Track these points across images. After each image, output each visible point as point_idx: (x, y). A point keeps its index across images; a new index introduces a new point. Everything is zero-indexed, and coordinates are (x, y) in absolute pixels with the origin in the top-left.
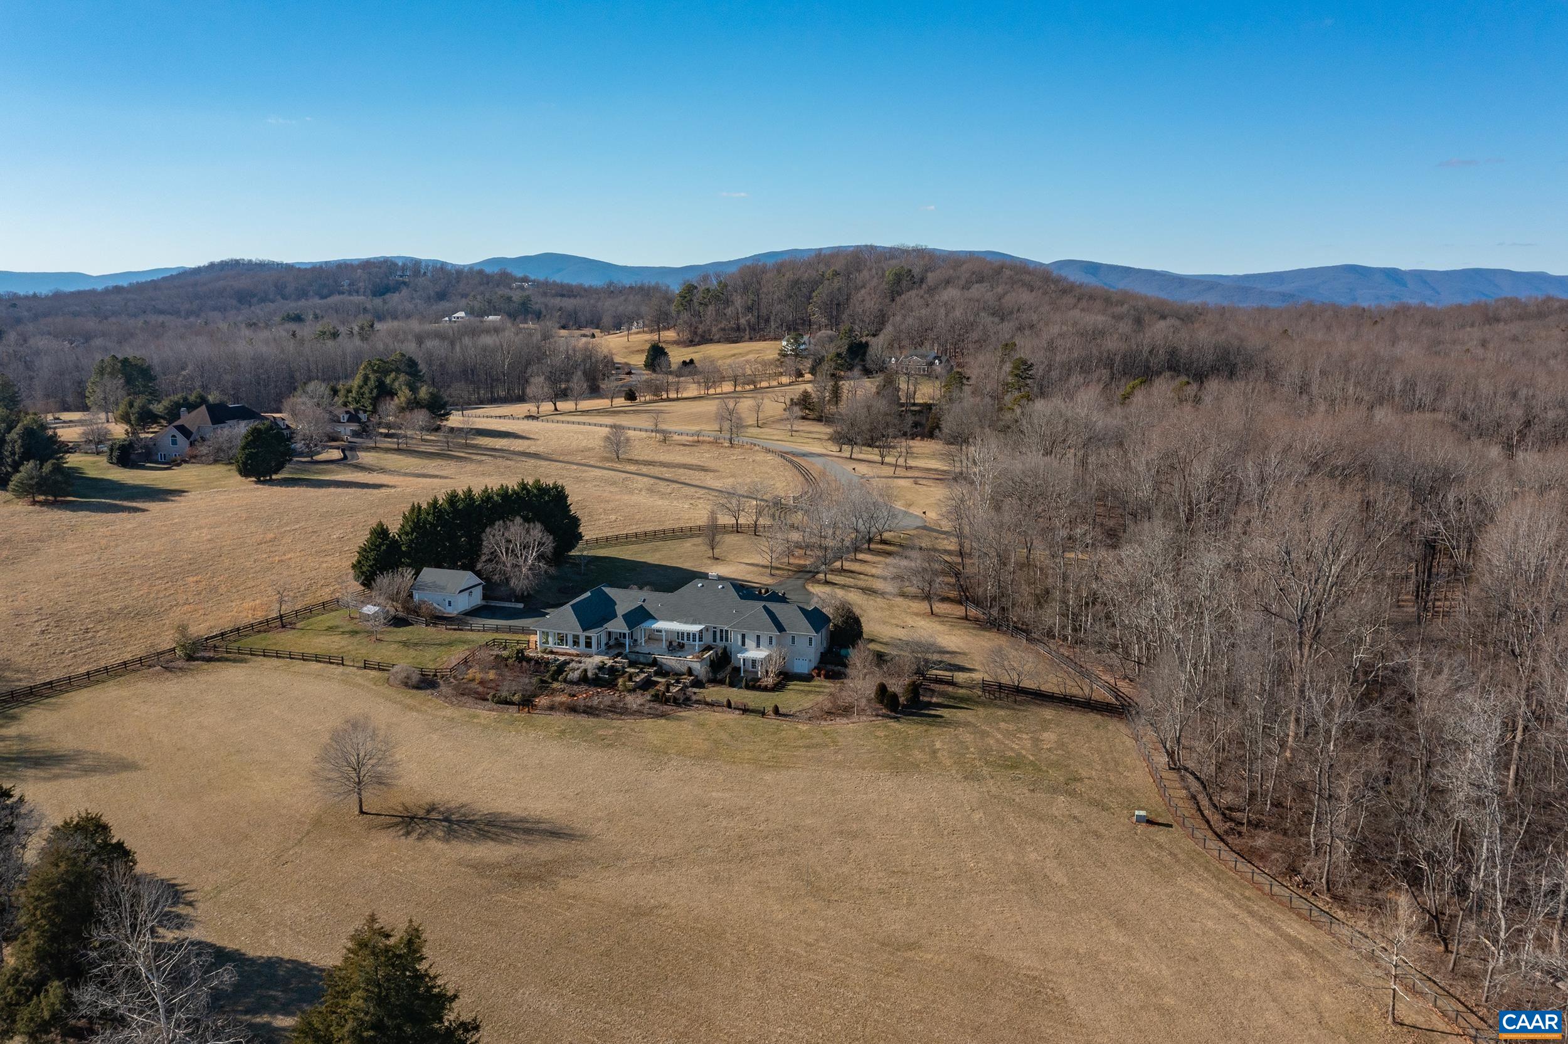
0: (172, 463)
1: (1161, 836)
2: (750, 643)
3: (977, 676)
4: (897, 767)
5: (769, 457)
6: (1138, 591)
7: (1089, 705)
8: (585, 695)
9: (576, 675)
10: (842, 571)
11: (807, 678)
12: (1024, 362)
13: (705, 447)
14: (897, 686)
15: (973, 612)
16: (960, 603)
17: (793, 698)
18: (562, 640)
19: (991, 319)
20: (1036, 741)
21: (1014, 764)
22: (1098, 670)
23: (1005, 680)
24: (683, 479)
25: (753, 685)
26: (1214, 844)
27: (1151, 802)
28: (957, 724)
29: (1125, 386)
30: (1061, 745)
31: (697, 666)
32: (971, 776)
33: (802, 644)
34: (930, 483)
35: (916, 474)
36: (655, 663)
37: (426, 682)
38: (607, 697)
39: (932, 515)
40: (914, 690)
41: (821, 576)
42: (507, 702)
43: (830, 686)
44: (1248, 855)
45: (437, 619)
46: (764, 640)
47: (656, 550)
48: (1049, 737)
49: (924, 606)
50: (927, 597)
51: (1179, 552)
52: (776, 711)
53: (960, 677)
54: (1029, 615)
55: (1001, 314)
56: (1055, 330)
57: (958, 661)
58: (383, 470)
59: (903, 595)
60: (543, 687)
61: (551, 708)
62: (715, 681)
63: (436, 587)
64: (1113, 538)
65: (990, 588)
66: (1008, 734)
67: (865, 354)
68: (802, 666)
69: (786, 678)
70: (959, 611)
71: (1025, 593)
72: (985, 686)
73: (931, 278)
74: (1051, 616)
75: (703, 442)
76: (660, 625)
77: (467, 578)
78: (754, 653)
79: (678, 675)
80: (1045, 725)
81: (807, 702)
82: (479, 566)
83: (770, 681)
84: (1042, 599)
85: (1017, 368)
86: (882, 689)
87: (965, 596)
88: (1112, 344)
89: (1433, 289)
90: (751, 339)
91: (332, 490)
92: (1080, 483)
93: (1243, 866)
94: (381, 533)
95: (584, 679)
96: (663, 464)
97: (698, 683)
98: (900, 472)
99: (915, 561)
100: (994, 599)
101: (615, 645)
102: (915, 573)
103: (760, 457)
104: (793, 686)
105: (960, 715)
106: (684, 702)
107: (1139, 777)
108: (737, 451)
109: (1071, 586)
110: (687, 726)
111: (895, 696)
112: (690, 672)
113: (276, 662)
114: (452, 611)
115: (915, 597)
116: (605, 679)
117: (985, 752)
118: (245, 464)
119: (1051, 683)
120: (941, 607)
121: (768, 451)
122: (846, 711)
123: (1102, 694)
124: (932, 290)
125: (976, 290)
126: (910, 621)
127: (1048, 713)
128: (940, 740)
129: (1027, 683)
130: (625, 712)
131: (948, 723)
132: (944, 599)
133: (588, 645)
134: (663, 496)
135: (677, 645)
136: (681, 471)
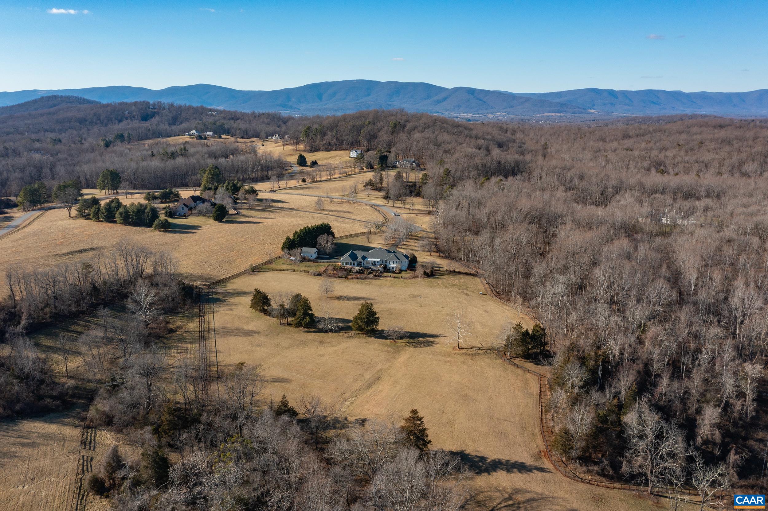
0: (185, 216)
1: (484, 296)
2: (391, 263)
3: (445, 269)
4: (431, 287)
5: (368, 207)
6: (481, 248)
7: (470, 274)
8: (358, 275)
9: (355, 271)
10: (404, 245)
11: (406, 271)
12: (448, 170)
13: (345, 204)
14: (428, 271)
15: (441, 254)
16: (437, 252)
17: (404, 274)
18: (347, 264)
19: (434, 146)
20: (459, 281)
21: (456, 285)
22: (473, 267)
23: (452, 269)
24: (344, 216)
25: (394, 272)
26: (494, 297)
27: (483, 290)
28: (442, 279)
29: (482, 179)
30: (465, 282)
31: (380, 269)
32: (447, 287)
33: (404, 263)
34: (421, 215)
35: (416, 212)
36: (370, 268)
37: (319, 274)
38: (364, 276)
39: (424, 226)
40: (432, 272)
41: (399, 246)
42: (341, 277)
43: (411, 272)
44: (501, 299)
45: (310, 260)
46: (395, 262)
47: (352, 240)
48: (462, 281)
49: (429, 253)
50: (430, 251)
51: (492, 238)
52: (402, 277)
53: (441, 269)
54: (455, 255)
55: (438, 145)
56: (458, 155)
57: (440, 266)
58: (251, 217)
59: (424, 251)
60: (348, 274)
61: (352, 278)
62: (384, 272)
63: (307, 252)
64: (477, 233)
65: (446, 248)
66: (453, 280)
67: (387, 160)
68: (404, 268)
69: (401, 271)
70: (438, 254)
71: (454, 249)
72: (447, 271)
73: (409, 126)
74: (461, 255)
75: (344, 202)
76: (369, 259)
77: (315, 250)
78: (392, 265)
79: (376, 271)
80: (461, 278)
81: (408, 275)
82: (317, 247)
83: (398, 271)
84: (459, 250)
85: (446, 172)
86: (425, 272)
87: (438, 250)
88: (478, 160)
89: (630, 100)
90: (336, 150)
91: (245, 224)
92: (467, 218)
93: (499, 300)
94: (288, 238)
95: (357, 272)
96: (335, 211)
97: (381, 272)
98: (411, 211)
99: (425, 242)
100: (446, 251)
101: (359, 264)
102: (427, 245)
103: (365, 207)
104: (403, 272)
105: (442, 277)
106: (381, 276)
107: (481, 287)
108: (356, 205)
109: (466, 247)
110: (384, 281)
111: (428, 273)
112: (379, 270)
113: (276, 272)
114: (312, 258)
115: (427, 251)
116: (361, 272)
117: (449, 284)
118: (216, 217)
119: (462, 270)
120: (433, 254)
121: (367, 205)
122: (417, 277)
123: (473, 272)
124: (410, 132)
125: (427, 133)
126: (426, 257)
127: (462, 276)
128: (439, 281)
129: (457, 270)
130: (369, 278)
131: (440, 278)
132: (434, 252)
133: (354, 265)
134: (341, 222)
135: (374, 264)
136: (342, 213)
